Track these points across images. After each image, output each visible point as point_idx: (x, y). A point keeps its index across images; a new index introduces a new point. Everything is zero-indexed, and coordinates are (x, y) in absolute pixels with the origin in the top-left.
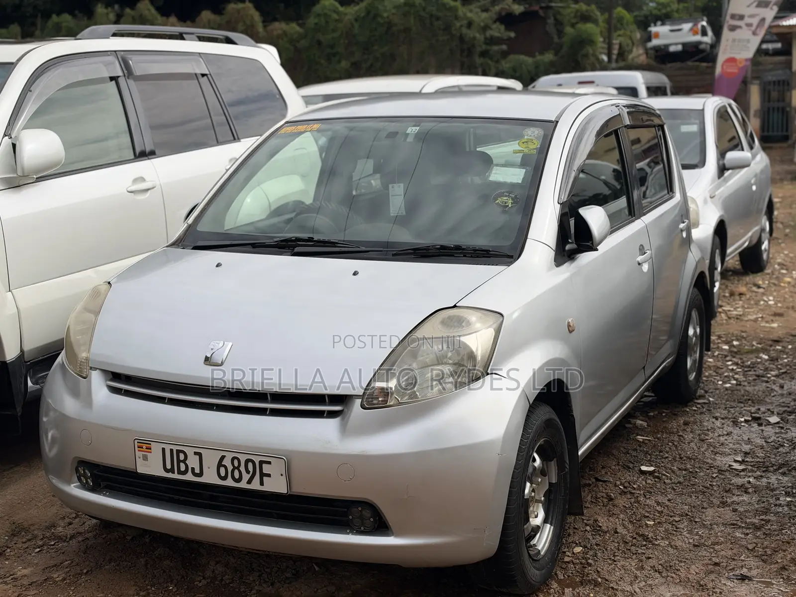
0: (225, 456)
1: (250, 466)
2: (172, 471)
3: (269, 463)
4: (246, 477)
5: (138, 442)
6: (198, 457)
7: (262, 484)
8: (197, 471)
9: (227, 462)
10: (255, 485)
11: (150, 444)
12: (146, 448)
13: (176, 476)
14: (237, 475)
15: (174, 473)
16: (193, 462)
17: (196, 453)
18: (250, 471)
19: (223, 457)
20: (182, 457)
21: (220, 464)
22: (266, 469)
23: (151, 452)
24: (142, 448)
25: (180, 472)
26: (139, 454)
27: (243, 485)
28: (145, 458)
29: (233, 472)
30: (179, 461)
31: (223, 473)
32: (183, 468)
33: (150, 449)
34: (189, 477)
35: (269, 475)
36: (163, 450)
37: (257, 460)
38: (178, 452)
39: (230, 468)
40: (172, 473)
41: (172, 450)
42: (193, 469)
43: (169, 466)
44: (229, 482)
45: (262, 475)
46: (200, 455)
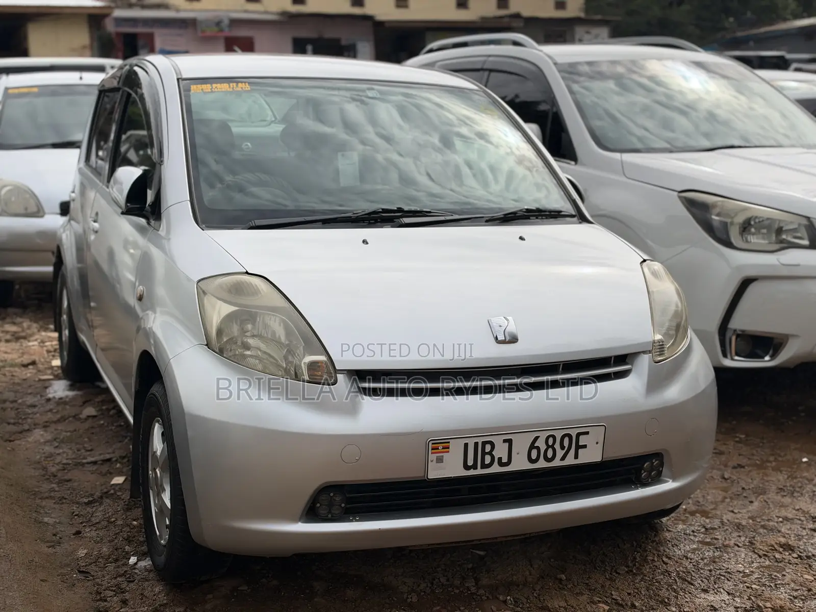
0: (539, 436)
1: (566, 441)
2: (474, 467)
3: (587, 433)
4: (560, 453)
5: (433, 444)
6: (507, 444)
7: (576, 457)
8: (505, 460)
9: (541, 444)
10: (570, 460)
11: (449, 442)
12: (443, 448)
13: (479, 471)
14: (550, 454)
15: (477, 469)
16: (501, 451)
17: (505, 441)
18: (565, 447)
19: (537, 438)
20: (488, 448)
21: (532, 446)
22: (583, 440)
23: (448, 452)
24: (438, 449)
25: (484, 466)
26: (433, 457)
27: (557, 463)
28: (440, 460)
29: (546, 451)
30: (484, 453)
31: (534, 456)
32: (488, 459)
33: (449, 448)
34: (496, 469)
35: (585, 446)
36: (466, 445)
37: (574, 433)
38: (484, 443)
39: (543, 447)
40: (474, 469)
41: (476, 444)
42: (500, 459)
43: (470, 463)
44: (542, 464)
45: (578, 447)
46: (509, 442)
